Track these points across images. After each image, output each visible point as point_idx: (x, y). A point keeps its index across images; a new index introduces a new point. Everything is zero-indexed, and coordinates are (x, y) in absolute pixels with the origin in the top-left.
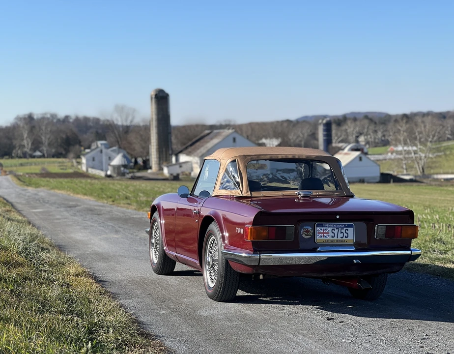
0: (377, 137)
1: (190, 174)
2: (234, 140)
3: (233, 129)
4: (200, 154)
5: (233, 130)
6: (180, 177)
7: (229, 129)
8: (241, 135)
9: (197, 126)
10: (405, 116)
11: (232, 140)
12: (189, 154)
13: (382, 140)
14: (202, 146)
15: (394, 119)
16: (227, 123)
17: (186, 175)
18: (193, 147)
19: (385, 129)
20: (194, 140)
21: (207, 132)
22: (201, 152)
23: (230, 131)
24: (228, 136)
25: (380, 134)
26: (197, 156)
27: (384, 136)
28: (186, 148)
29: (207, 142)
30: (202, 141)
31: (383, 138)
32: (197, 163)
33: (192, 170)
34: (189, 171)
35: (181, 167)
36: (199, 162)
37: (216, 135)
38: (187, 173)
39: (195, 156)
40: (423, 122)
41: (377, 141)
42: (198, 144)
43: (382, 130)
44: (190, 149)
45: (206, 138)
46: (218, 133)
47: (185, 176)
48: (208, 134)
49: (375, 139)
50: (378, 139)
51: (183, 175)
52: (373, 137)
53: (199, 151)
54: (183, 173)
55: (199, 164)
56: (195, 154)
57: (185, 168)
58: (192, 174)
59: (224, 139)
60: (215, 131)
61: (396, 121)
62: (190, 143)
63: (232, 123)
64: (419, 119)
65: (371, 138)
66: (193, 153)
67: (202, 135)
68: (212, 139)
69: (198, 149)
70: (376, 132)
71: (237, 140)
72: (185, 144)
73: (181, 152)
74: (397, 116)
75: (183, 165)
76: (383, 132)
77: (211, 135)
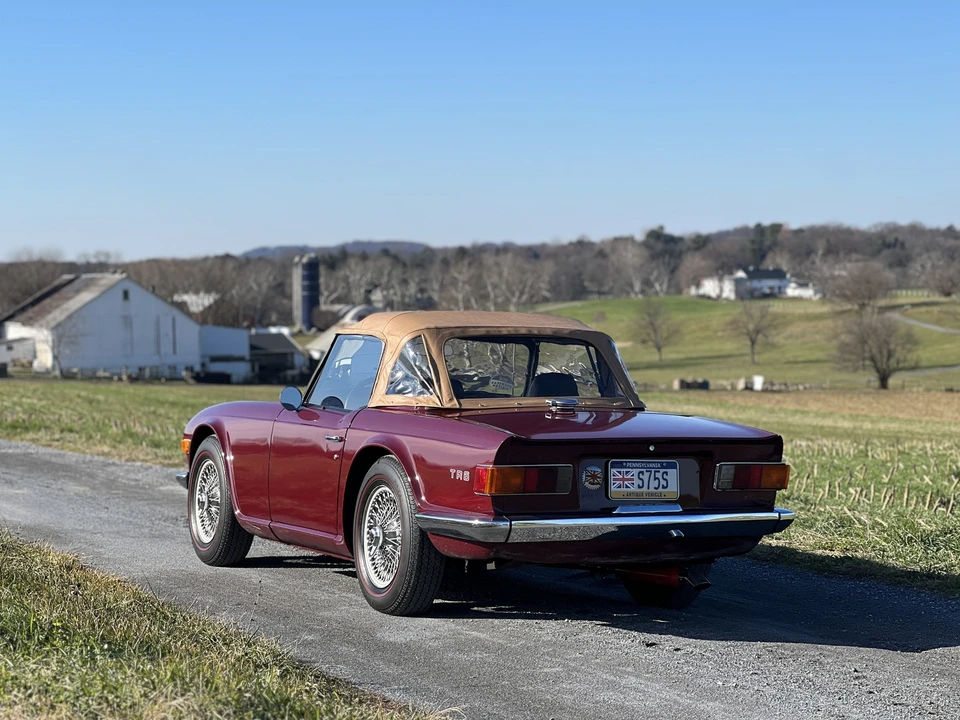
0: (407, 293)
1: (31, 363)
2: (126, 295)
3: (122, 273)
4: (53, 324)
5: (124, 275)
6: (10, 369)
7: (115, 272)
8: (139, 283)
9: (42, 265)
10: (462, 252)
11: (120, 295)
12: (27, 323)
13: (418, 300)
14: (57, 307)
15: (440, 257)
16: (103, 259)
17: (23, 365)
18: (36, 308)
19: (423, 277)
20: (38, 294)
21: (67, 277)
22: (54, 319)
23: (118, 276)
24: (111, 288)
25: (412, 289)
26: (47, 328)
27: (422, 291)
28: (23, 309)
29: (68, 299)
30: (56, 296)
31: (419, 296)
32: (47, 341)
33: (35, 356)
34: (29, 358)
35: (10, 348)
36: (50, 338)
37: (87, 285)
38: (25, 361)
39: (41, 326)
40: (497, 264)
41: (407, 300)
42: (47, 301)
43: (417, 280)
44: (30, 313)
45: (65, 290)
46: (92, 279)
47: (16, 369)
48: (71, 282)
49: (403, 296)
50: (410, 297)
51: (15, 365)
52: (399, 293)
53: (50, 317)
54: (15, 362)
55: (50, 343)
56: (43, 322)
57: (19, 352)
58: (36, 364)
59: (103, 293)
60: (84, 276)
61: (446, 262)
62: (30, 300)
63: (112, 260)
64: (489, 259)
65: (395, 294)
66: (37, 321)
67: (56, 283)
68: (78, 291)
69: (50, 312)
70: (405, 282)
71: (131, 295)
72: (17, 303)
73: (10, 318)
74: (445, 250)
75: (15, 345)
76: (418, 284)
77: (76, 284)
